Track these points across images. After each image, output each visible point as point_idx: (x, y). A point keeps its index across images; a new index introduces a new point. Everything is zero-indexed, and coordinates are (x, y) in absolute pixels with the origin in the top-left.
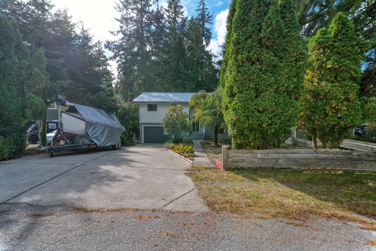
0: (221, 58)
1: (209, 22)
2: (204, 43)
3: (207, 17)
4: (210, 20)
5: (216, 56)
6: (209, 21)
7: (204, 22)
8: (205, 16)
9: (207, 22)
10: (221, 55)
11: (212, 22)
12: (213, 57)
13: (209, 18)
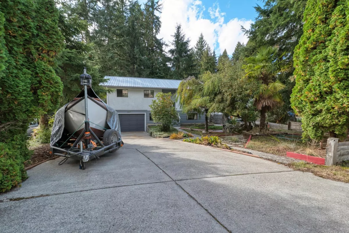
0: (173, 47)
1: (158, 11)
2: (154, 31)
3: (156, 5)
4: (160, 8)
5: (166, 45)
6: (158, 9)
7: (153, 9)
8: (155, 3)
9: (157, 10)
10: (173, 45)
11: (161, 11)
12: (164, 46)
13: (159, 6)
